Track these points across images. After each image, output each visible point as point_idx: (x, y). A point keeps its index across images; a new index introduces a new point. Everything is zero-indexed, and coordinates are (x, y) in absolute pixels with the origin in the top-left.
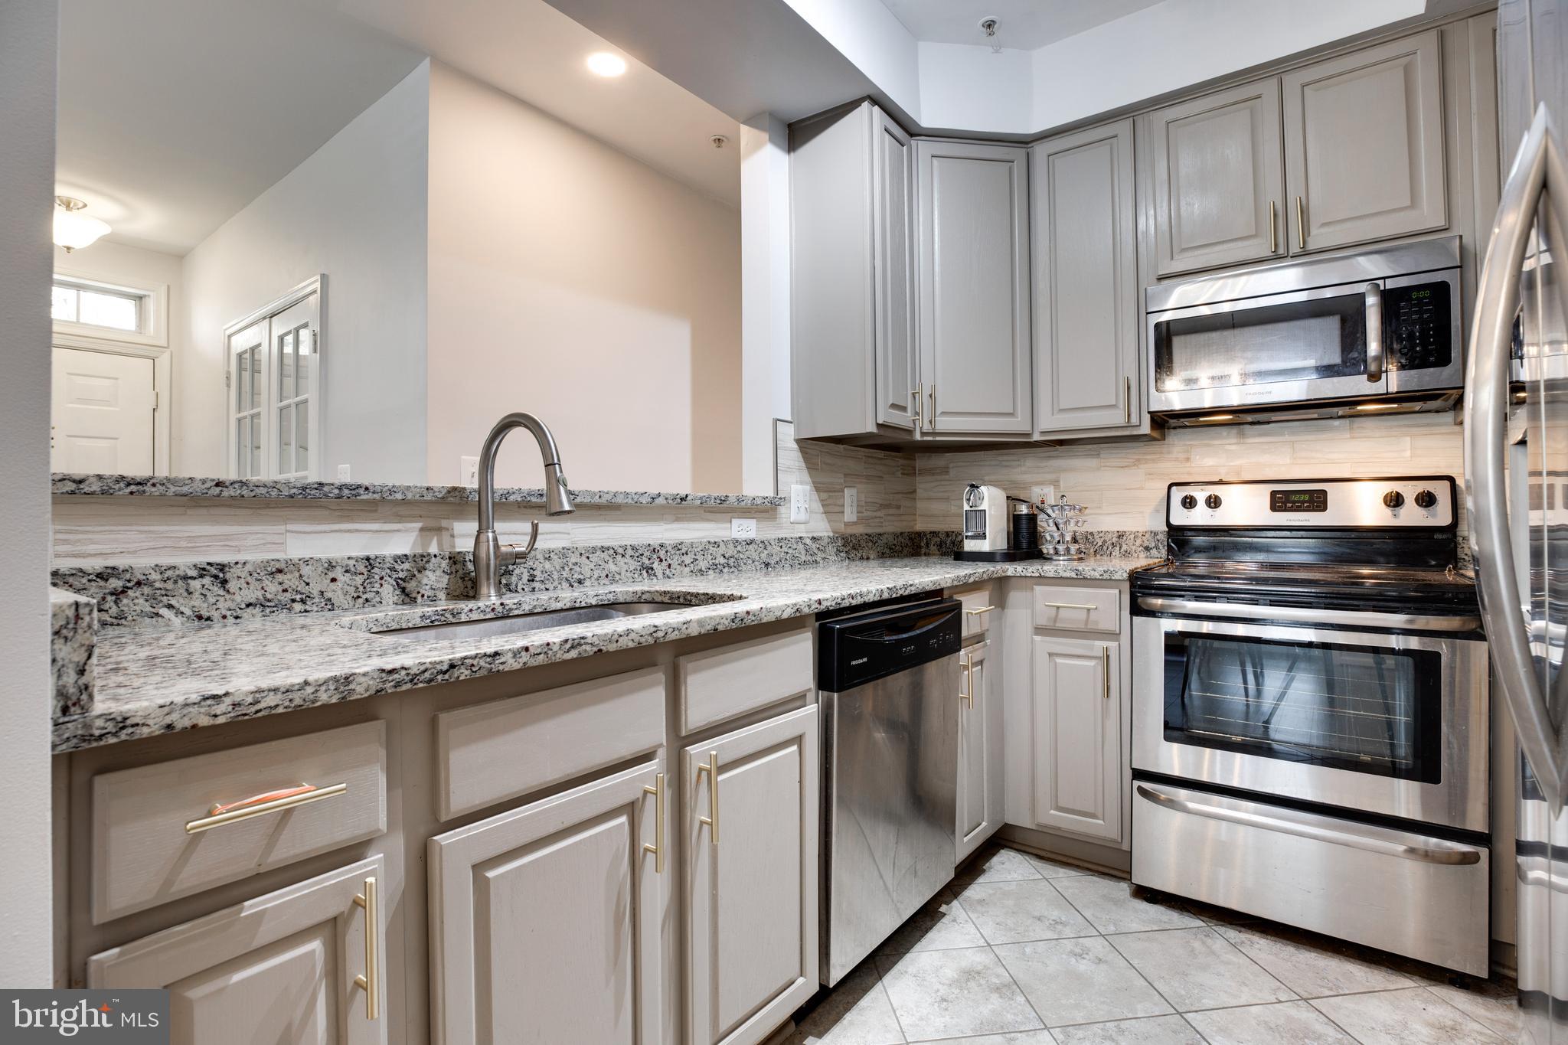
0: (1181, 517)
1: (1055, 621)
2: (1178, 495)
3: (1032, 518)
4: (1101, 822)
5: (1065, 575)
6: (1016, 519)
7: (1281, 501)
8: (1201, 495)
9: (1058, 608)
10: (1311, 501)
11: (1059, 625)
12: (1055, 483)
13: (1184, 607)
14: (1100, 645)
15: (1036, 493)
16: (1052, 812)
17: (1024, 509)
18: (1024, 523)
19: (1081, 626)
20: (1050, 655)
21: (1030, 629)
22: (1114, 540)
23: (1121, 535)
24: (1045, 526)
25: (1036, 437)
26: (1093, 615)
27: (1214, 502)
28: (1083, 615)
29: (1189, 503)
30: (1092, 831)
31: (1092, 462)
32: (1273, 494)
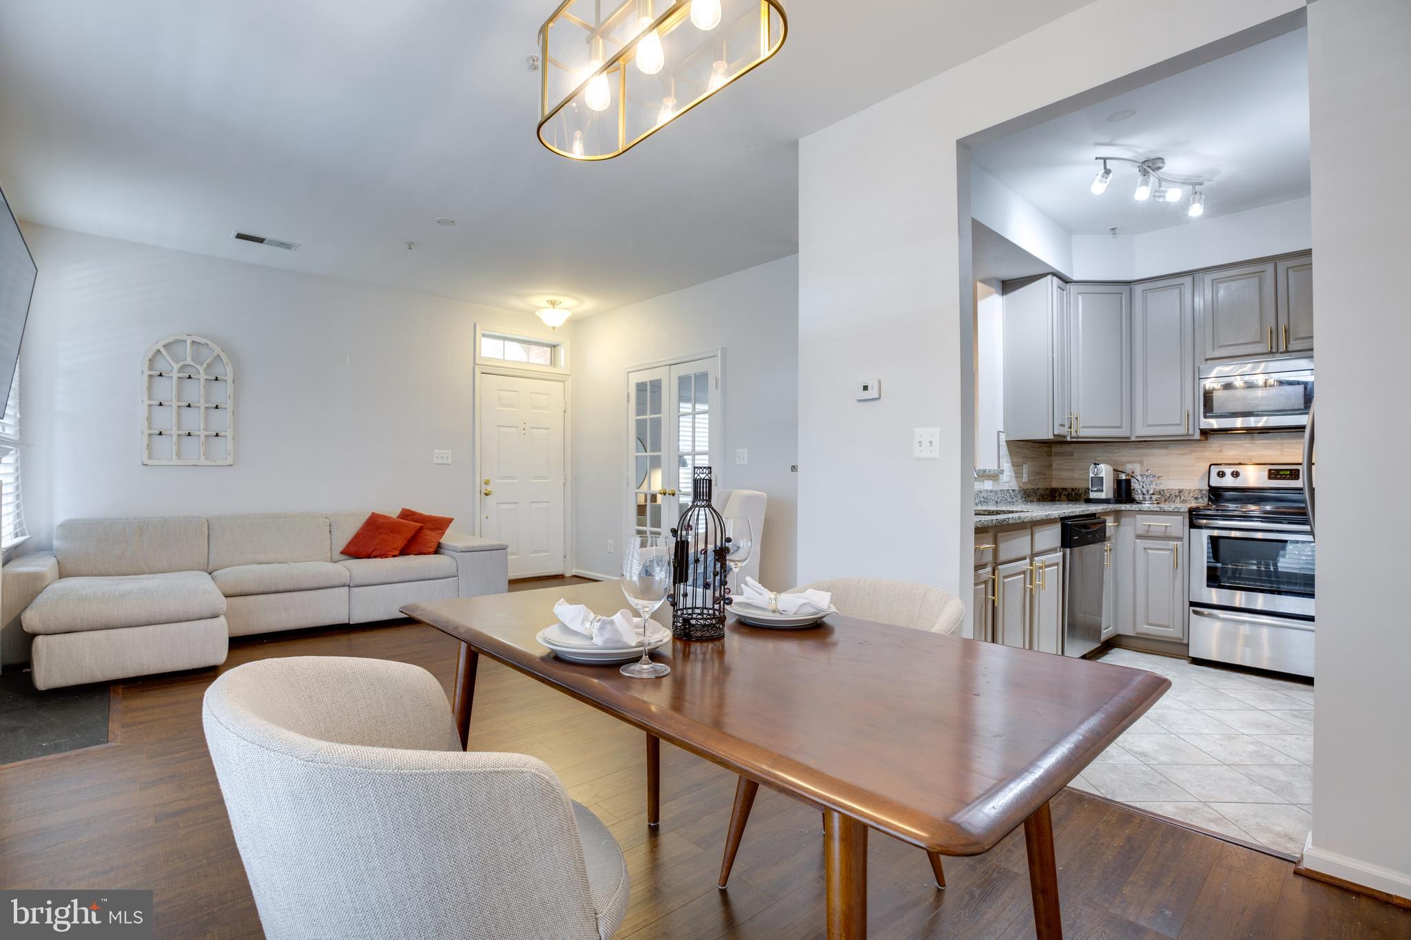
0: (1216, 482)
1: (1148, 531)
2: (1215, 470)
3: (1128, 482)
4: (1172, 630)
5: (1154, 509)
6: (1118, 482)
7: (1274, 474)
8: (1228, 470)
9: (1149, 525)
10: (1291, 474)
11: (1150, 534)
12: (1141, 463)
13: (1218, 524)
14: (1172, 544)
15: (1129, 468)
16: (1145, 626)
17: (1123, 477)
18: (1124, 484)
19: (1162, 535)
20: (1145, 549)
21: (1133, 536)
22: (1177, 494)
23: (1180, 491)
24: (1135, 485)
25: (1133, 439)
26: (1168, 529)
27: (1236, 475)
28: (1164, 529)
29: (1221, 474)
30: (1167, 635)
31: (1164, 452)
32: (1270, 470)
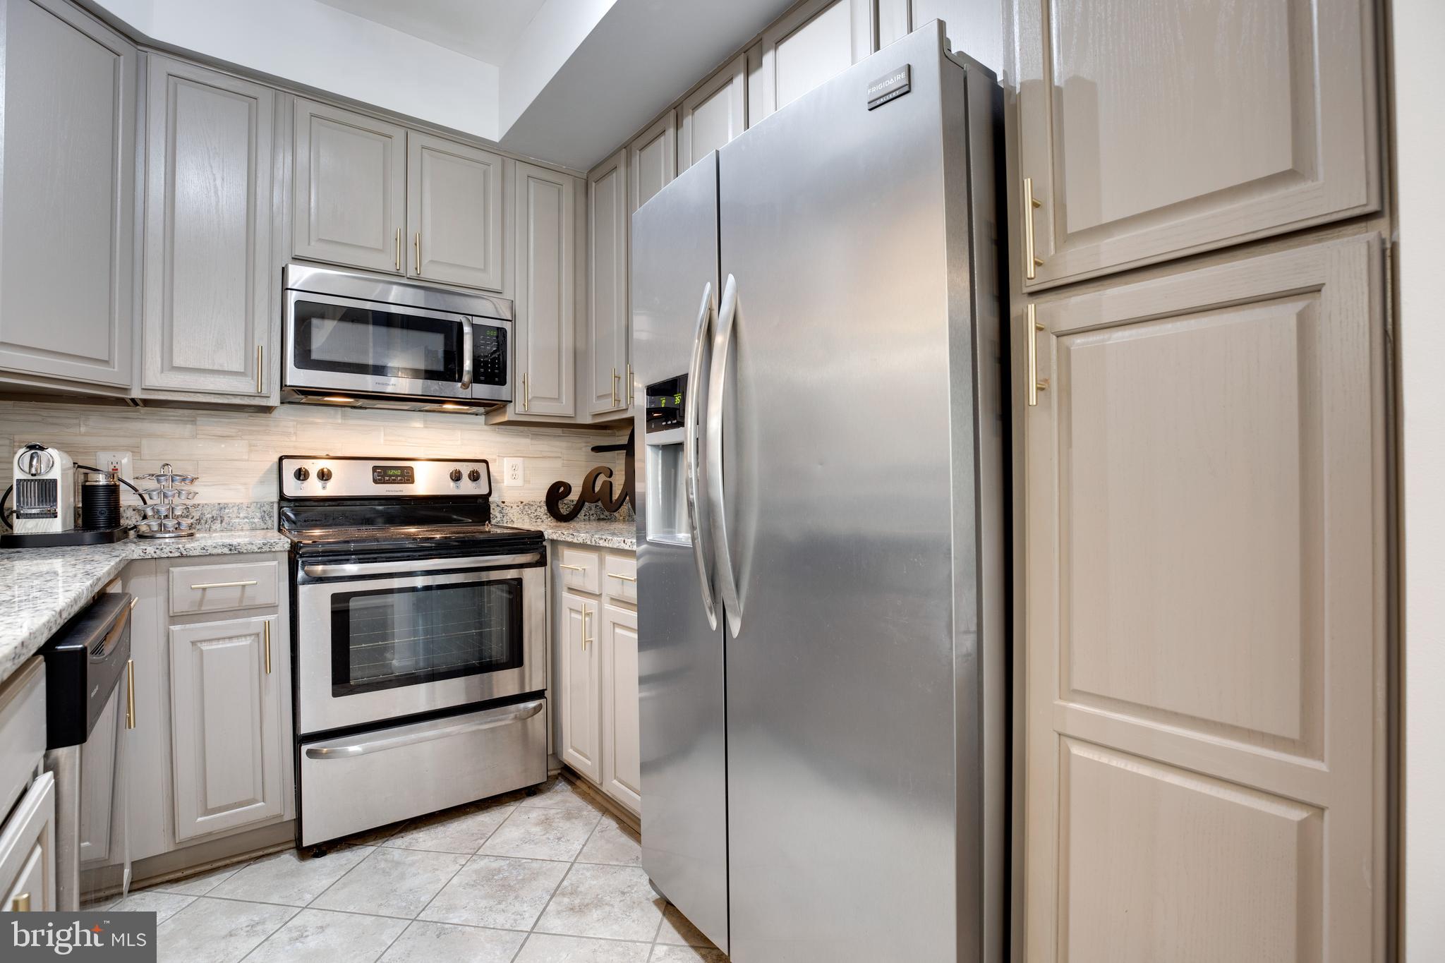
0: (293, 488)
1: (201, 603)
2: (290, 468)
3: (113, 491)
4: (261, 804)
5: (215, 551)
6: (88, 492)
7: (382, 475)
8: (313, 467)
9: (204, 589)
10: (402, 475)
11: (205, 608)
12: (135, 450)
14: (257, 620)
15: (104, 460)
16: (199, 819)
17: (102, 480)
18: (101, 498)
19: (236, 605)
20: (193, 643)
21: (162, 618)
22: (214, 513)
23: (222, 507)
24: (127, 499)
26: (248, 592)
27: (324, 476)
28: (238, 593)
29: (301, 475)
30: (252, 818)
31: (187, 429)
32: (375, 468)
